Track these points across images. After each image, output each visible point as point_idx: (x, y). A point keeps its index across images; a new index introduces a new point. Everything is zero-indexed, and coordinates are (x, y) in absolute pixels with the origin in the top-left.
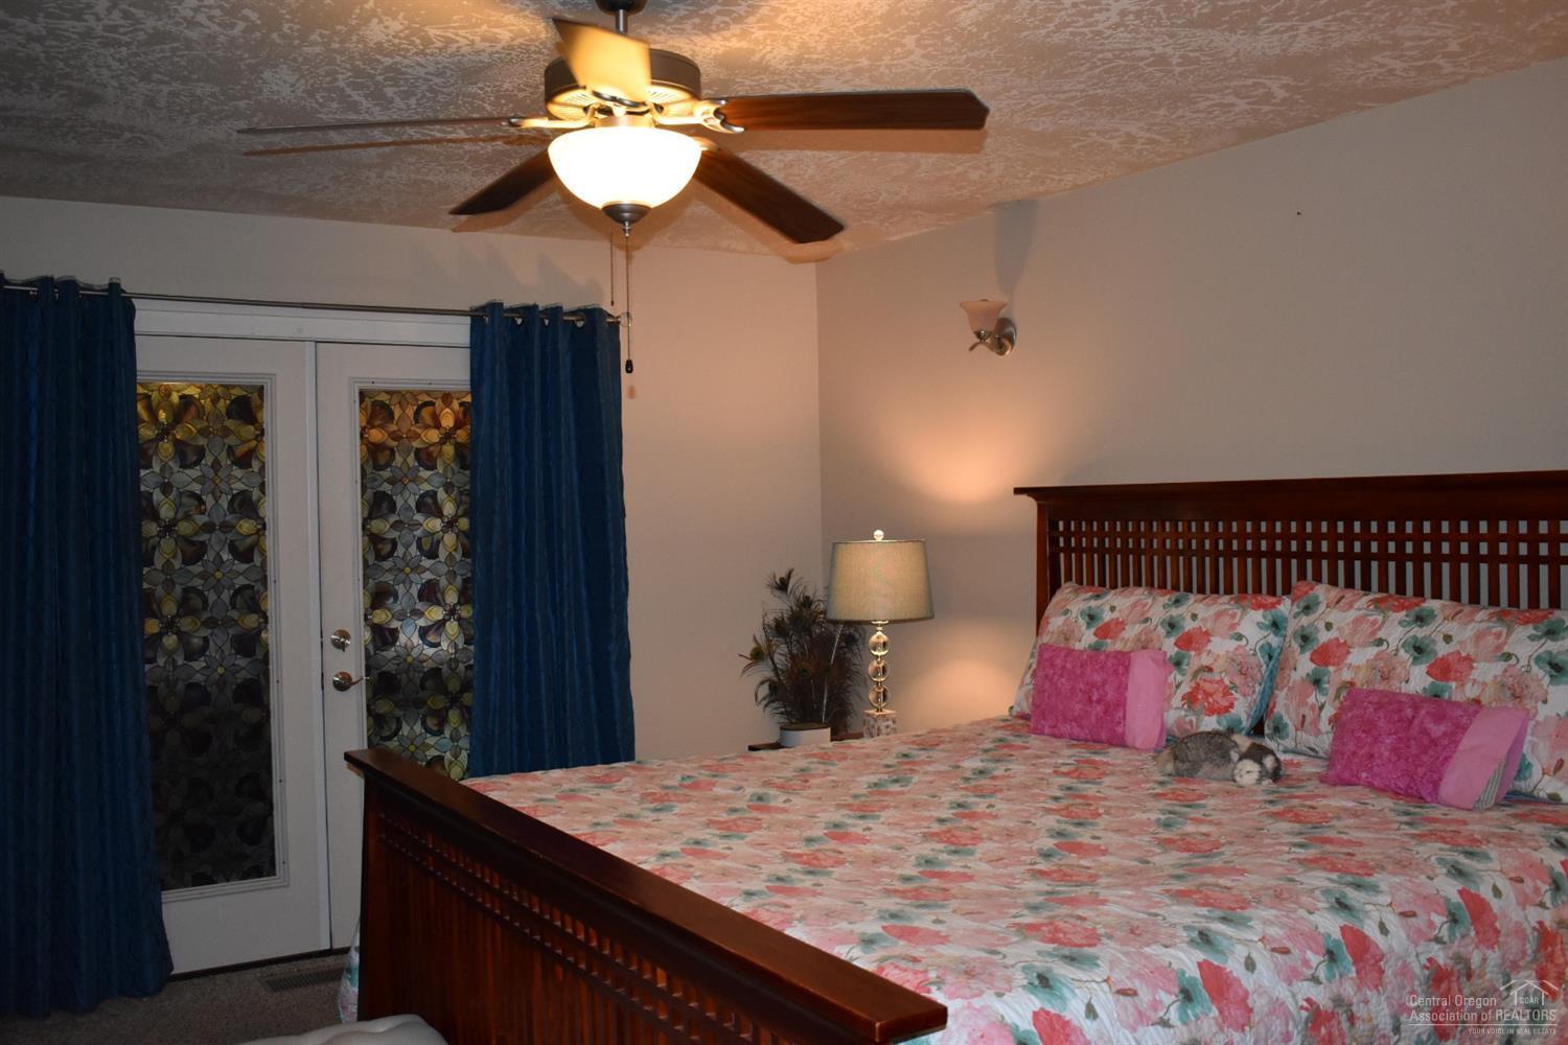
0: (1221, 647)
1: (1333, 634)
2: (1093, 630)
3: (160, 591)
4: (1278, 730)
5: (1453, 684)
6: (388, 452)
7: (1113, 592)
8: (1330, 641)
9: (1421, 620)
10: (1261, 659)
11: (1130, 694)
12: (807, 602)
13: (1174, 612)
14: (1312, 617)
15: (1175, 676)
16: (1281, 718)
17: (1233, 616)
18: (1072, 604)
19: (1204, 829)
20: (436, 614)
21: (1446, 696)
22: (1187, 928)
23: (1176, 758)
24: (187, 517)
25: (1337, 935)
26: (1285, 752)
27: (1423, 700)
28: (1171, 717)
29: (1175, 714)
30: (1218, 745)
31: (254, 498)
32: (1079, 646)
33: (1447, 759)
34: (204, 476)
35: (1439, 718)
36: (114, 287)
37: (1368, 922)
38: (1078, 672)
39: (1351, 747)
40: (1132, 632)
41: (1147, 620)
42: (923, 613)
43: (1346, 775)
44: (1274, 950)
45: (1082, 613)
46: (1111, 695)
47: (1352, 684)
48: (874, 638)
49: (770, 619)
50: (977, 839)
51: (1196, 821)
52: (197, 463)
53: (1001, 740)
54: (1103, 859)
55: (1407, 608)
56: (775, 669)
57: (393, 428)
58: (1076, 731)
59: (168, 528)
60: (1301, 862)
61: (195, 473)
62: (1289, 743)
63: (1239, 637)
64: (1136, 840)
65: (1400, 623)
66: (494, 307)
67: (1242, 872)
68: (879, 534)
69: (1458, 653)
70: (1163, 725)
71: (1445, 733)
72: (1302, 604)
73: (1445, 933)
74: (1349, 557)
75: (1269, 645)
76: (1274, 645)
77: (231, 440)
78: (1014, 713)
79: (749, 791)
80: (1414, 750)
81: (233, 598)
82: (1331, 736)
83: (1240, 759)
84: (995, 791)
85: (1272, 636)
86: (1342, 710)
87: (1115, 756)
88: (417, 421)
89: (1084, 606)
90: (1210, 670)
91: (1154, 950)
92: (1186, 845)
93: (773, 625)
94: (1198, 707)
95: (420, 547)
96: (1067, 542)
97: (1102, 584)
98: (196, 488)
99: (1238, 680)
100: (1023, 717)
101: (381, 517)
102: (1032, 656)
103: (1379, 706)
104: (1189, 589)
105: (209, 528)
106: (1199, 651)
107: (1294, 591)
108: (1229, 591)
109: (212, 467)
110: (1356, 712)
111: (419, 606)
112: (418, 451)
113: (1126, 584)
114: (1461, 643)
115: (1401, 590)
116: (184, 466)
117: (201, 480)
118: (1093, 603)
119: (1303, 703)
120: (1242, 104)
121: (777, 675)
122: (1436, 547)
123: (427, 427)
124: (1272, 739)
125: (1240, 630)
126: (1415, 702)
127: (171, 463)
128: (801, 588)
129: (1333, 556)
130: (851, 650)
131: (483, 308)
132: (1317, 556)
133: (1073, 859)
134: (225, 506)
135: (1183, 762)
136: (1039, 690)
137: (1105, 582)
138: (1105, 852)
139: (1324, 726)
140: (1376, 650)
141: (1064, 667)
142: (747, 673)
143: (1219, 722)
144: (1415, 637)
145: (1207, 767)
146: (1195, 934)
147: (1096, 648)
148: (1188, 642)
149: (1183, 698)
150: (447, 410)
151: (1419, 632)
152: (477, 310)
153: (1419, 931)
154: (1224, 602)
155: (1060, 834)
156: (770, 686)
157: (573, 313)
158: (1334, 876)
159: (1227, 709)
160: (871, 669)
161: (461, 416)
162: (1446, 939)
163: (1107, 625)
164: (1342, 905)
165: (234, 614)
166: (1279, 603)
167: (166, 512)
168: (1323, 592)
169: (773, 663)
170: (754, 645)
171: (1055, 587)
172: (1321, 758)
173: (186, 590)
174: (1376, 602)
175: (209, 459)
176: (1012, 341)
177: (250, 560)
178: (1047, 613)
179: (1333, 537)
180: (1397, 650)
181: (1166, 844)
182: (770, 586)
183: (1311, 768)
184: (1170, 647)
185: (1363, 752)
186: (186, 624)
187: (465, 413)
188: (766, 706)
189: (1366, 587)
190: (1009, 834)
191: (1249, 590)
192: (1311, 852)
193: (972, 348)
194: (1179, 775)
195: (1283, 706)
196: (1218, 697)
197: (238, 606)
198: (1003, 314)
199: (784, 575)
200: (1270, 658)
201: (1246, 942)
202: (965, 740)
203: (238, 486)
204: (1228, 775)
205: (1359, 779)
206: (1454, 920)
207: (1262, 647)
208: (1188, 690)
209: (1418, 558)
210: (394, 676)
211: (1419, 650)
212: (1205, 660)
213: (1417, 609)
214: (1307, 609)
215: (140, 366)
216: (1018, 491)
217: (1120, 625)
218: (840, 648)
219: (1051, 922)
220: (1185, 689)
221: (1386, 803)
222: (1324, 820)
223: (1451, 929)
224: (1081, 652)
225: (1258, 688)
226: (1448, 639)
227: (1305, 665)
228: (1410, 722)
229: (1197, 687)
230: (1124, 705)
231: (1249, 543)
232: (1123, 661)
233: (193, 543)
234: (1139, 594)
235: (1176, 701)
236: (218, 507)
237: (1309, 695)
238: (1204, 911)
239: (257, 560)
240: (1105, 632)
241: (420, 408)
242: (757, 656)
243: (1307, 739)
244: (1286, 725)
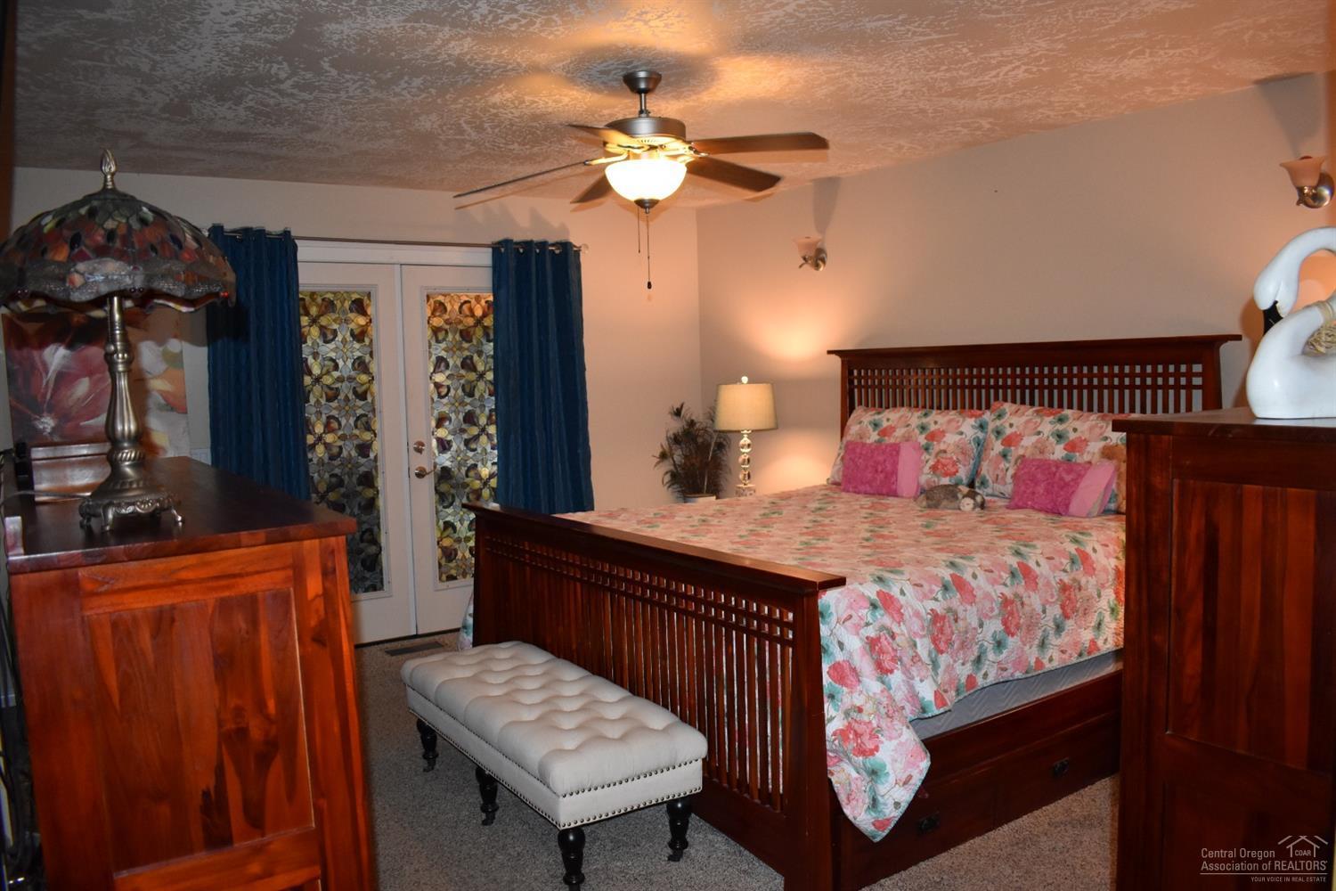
0: (951, 439)
1: (1014, 430)
2: (877, 432)
3: (313, 418)
4: (983, 483)
5: (1077, 454)
6: (444, 332)
7: (888, 410)
8: (1012, 434)
9: (1061, 420)
10: (973, 445)
11: (900, 467)
12: (692, 423)
13: (924, 420)
14: (1002, 421)
15: (925, 456)
16: (985, 477)
17: (958, 422)
18: (863, 419)
19: (947, 527)
20: (475, 431)
21: (1074, 460)
22: (944, 561)
23: (928, 498)
24: (328, 373)
25: (1015, 565)
26: (987, 496)
27: (1061, 463)
28: (923, 479)
29: (926, 477)
30: (951, 492)
31: (367, 361)
32: (868, 441)
33: (1073, 492)
34: (337, 348)
35: (1069, 471)
36: (287, 233)
37: (1030, 561)
38: (869, 455)
39: (1023, 488)
40: (899, 432)
41: (908, 426)
42: (772, 425)
43: (1020, 504)
44: (986, 571)
45: (870, 423)
46: (889, 468)
47: (1024, 456)
48: (742, 442)
49: (671, 434)
50: (829, 534)
51: (943, 525)
52: (333, 340)
53: (826, 495)
54: (896, 541)
55: (1054, 414)
56: (675, 465)
57: (446, 317)
58: (868, 489)
59: (317, 380)
60: (997, 537)
61: (332, 346)
62: (989, 490)
63: (961, 433)
64: (912, 533)
65: (1050, 422)
66: (506, 243)
67: (969, 541)
68: (745, 379)
69: (1080, 438)
70: (918, 483)
71: (1073, 480)
72: (997, 414)
73: (1068, 568)
74: (1023, 387)
75: (978, 437)
76: (981, 437)
77: (352, 326)
78: (830, 481)
79: (697, 518)
80: (1056, 489)
81: (356, 421)
82: (1012, 485)
83: (963, 497)
84: (833, 515)
85: (980, 432)
86: (1018, 469)
87: (891, 500)
88: (460, 313)
89: (871, 418)
90: (945, 452)
91: (929, 569)
92: (937, 534)
93: (673, 437)
94: (938, 472)
95: (463, 390)
96: (860, 382)
97: (881, 406)
98: (333, 355)
99: (961, 457)
100: (835, 483)
101: (441, 372)
102: (841, 448)
103: (1038, 467)
104: (932, 407)
105: (340, 380)
106: (939, 442)
107: (992, 407)
108: (955, 408)
109: (342, 342)
110: (1026, 470)
111: (464, 426)
112: (461, 332)
113: (895, 406)
114: (1082, 432)
115: (1051, 405)
116: (327, 342)
117: (336, 349)
118: (877, 417)
119: (997, 468)
120: (965, 131)
121: (676, 468)
122: (1070, 381)
123: (467, 316)
124: (979, 488)
125: (962, 429)
126: (1057, 464)
127: (318, 340)
128: (689, 415)
129: (1014, 387)
130: (721, 451)
131: (499, 243)
132: (1005, 387)
133: (881, 541)
134: (350, 366)
135: (932, 500)
136: (846, 467)
137: (882, 405)
138: (897, 538)
139: (1009, 480)
140: (1037, 437)
141: (861, 454)
142: (658, 466)
143: (950, 481)
144: (1058, 430)
145: (945, 503)
146: (948, 563)
147: (879, 442)
148: (932, 437)
149: (930, 468)
150: (478, 306)
151: (1060, 427)
152: (496, 244)
153: (1055, 566)
154: (952, 414)
155: (871, 531)
156: (671, 475)
157: (553, 245)
158: (1014, 542)
159: (955, 474)
160: (740, 460)
161: (486, 310)
162: (1069, 570)
163: (885, 429)
164: (1018, 553)
165: (356, 432)
166: (983, 414)
167: (316, 371)
168: (1008, 407)
169: (674, 461)
170: (661, 450)
171: (852, 409)
172: (1007, 498)
173: (329, 418)
174: (1037, 412)
175: (340, 338)
176: (823, 261)
177: (365, 399)
178: (848, 424)
179: (1014, 376)
180: (1048, 437)
181: (927, 534)
182: (670, 413)
183: (1002, 503)
184: (922, 440)
185: (1028, 491)
186: (329, 438)
187: (489, 308)
188: (669, 487)
189: (1032, 404)
190: (845, 532)
191: (965, 407)
192: (1003, 533)
193: (801, 266)
194: (929, 507)
195: (986, 470)
196: (950, 467)
197: (359, 426)
198: (819, 245)
199: (679, 406)
200: (979, 445)
201: (971, 567)
202: (805, 495)
203: (357, 354)
204: (956, 506)
205: (1027, 505)
206: (1073, 562)
207: (974, 439)
208: (933, 463)
209: (1061, 387)
210: (450, 469)
211: (1060, 436)
212: (942, 447)
213: (1059, 415)
214: (1000, 416)
215: (301, 281)
216: (830, 352)
217: (893, 429)
218: (714, 451)
219: (879, 559)
220: (931, 463)
221: (1041, 516)
222: (1009, 523)
223: (1071, 566)
224: (871, 444)
225: (972, 462)
226: (1075, 430)
227: (998, 447)
228: (1055, 474)
229: (938, 461)
230: (896, 474)
231: (967, 381)
232: (895, 449)
233: (331, 389)
234: (903, 411)
235: (926, 470)
236: (346, 367)
237: (1000, 463)
238: (951, 555)
239: (369, 399)
240: (884, 433)
241: (462, 304)
242: (663, 456)
243: (999, 488)
244: (988, 481)
